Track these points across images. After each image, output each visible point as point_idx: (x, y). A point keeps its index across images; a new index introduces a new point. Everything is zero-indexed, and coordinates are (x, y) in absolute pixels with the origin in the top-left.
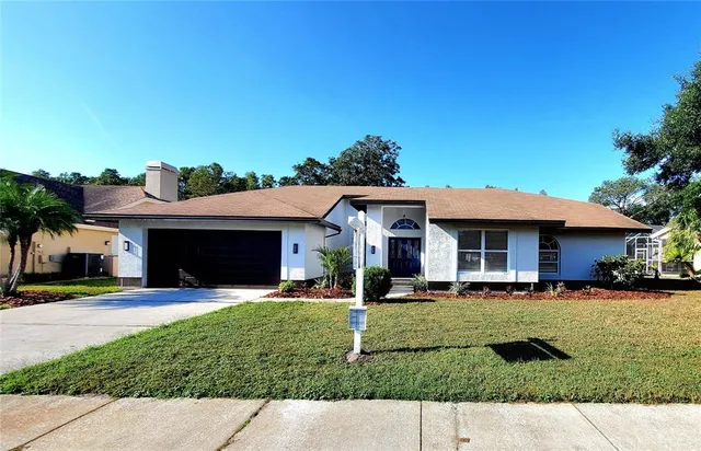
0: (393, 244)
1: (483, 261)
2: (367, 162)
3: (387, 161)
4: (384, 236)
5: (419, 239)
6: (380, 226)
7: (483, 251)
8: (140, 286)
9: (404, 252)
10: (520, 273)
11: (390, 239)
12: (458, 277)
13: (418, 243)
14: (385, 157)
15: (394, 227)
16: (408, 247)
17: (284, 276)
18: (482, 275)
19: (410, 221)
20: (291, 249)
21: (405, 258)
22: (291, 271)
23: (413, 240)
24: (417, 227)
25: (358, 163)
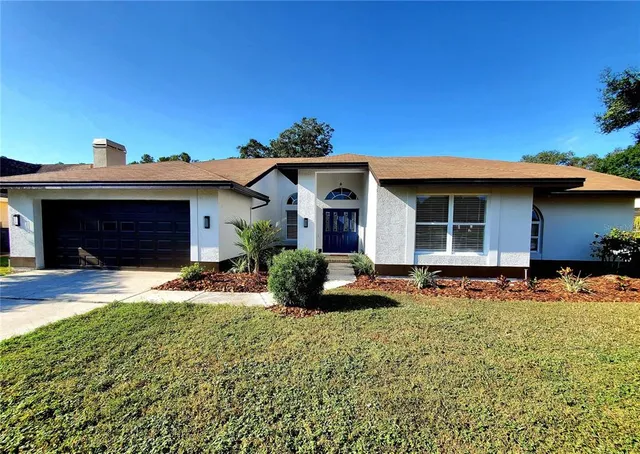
0: (329, 216)
1: (449, 238)
2: (303, 142)
3: (321, 142)
4: (318, 208)
5: (357, 211)
6: (313, 195)
7: (450, 223)
8: (33, 267)
9: (340, 224)
10: (504, 255)
11: (325, 210)
12: (416, 259)
13: (356, 215)
14: (320, 138)
15: (329, 197)
16: (344, 219)
17: (194, 257)
18: (449, 255)
19: (345, 190)
20: (202, 222)
21: (341, 233)
22: (204, 251)
23: (350, 211)
24: (353, 197)
25: (296, 144)
